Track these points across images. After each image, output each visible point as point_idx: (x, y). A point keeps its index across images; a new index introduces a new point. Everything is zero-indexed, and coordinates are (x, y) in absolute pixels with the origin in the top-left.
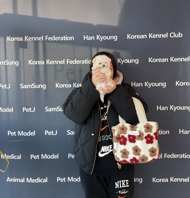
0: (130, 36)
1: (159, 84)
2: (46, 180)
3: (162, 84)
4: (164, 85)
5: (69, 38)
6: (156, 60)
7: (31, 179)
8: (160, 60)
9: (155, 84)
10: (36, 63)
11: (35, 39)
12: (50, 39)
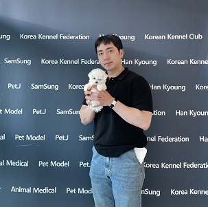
0: (148, 37)
1: (178, 88)
2: (54, 191)
4: (183, 88)
5: (84, 37)
6: (175, 62)
8: (179, 62)
9: (174, 87)
10: (49, 62)
11: (49, 37)
12: (65, 37)
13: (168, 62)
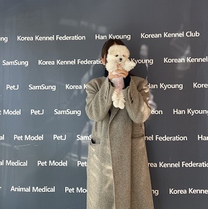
0: (144, 36)
2: (53, 190)
3: (179, 86)
5: (80, 38)
7: (37, 188)
8: (176, 60)
9: (171, 86)
10: (46, 63)
11: (46, 39)
12: (61, 38)
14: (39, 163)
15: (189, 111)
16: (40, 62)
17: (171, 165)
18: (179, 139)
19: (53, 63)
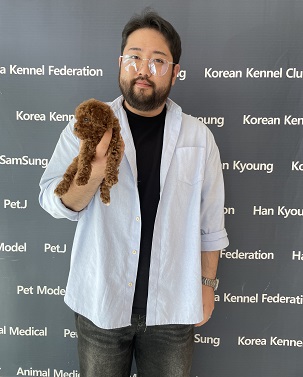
0: (211, 73)
1: (260, 167)
2: (44, 333)
3: (266, 167)
4: (269, 168)
5: (93, 72)
6: (258, 121)
7: (17, 328)
8: (264, 121)
9: (253, 166)
10: (30, 117)
11: (30, 71)
12: (57, 72)
13: (245, 119)
14: (20, 289)
15: (280, 211)
16: (18, 115)
17: (243, 299)
18: (261, 256)
19: (43, 118)
